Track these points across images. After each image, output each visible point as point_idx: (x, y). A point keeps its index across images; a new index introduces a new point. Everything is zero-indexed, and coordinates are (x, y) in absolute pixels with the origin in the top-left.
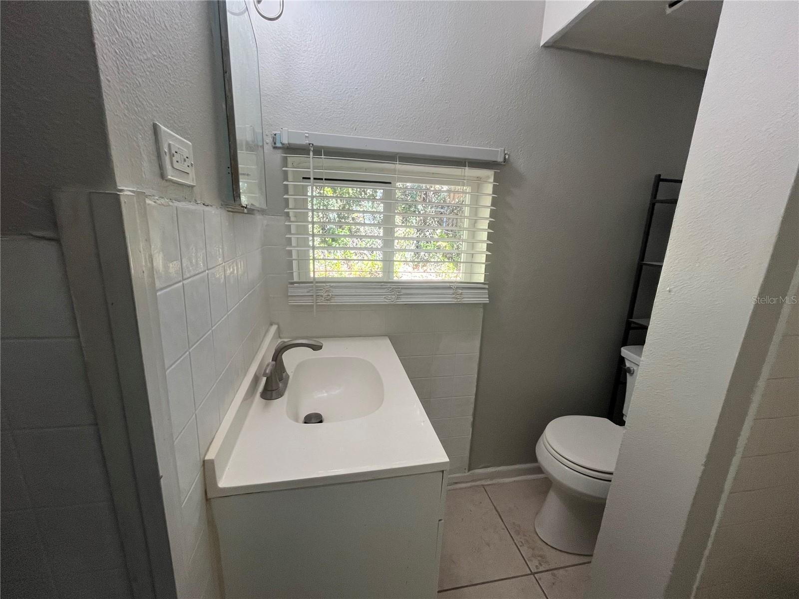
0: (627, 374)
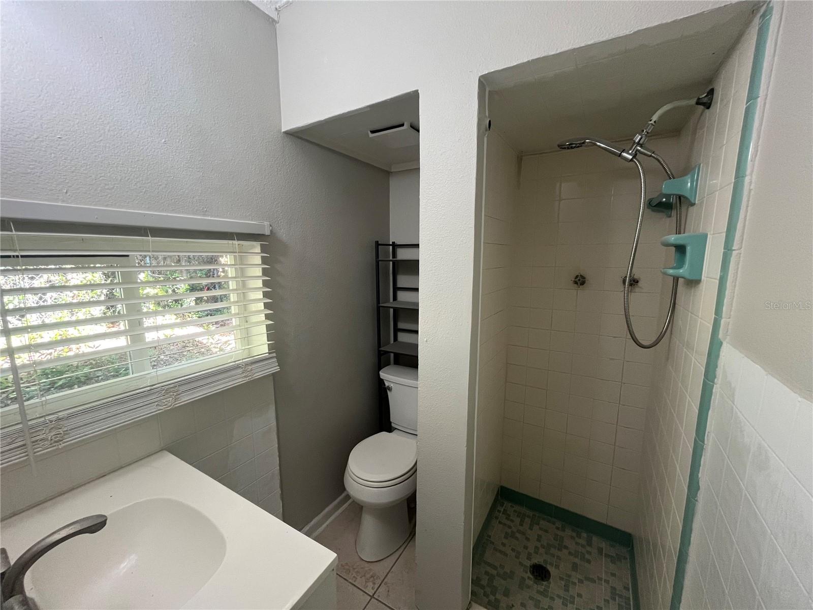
0: (388, 391)
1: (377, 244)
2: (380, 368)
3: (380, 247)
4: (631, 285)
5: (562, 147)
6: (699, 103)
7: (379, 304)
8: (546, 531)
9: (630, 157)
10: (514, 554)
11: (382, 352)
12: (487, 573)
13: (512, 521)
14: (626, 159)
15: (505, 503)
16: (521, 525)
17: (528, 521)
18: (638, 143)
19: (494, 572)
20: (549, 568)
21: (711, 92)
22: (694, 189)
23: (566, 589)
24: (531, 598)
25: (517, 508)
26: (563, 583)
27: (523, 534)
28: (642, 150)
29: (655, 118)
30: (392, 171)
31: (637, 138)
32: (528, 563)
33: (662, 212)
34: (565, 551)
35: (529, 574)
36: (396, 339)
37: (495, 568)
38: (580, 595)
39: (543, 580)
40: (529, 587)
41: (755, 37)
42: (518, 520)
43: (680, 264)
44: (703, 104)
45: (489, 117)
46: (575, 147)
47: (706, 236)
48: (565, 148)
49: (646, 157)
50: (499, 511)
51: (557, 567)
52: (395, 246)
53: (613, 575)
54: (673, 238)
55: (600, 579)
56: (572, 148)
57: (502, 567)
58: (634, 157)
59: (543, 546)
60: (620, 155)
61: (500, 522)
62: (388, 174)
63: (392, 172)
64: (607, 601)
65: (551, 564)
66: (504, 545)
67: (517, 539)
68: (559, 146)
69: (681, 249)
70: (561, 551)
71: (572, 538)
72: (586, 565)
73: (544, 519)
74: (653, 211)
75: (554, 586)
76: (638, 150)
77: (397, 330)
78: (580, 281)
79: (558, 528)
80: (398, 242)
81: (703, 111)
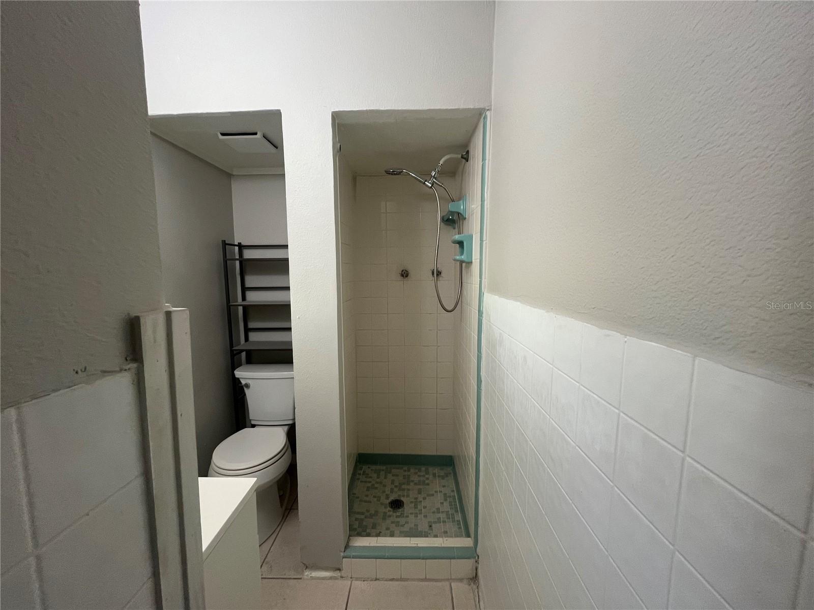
0: (245, 389)
1: (225, 244)
2: (234, 368)
3: (227, 246)
4: (437, 275)
5: (388, 172)
6: (462, 157)
7: (230, 303)
8: (397, 475)
9: (430, 185)
10: (375, 499)
11: (235, 352)
12: (356, 519)
13: (371, 477)
14: (427, 186)
15: (363, 467)
16: (378, 477)
17: (382, 473)
18: (434, 177)
19: (362, 517)
20: (402, 499)
21: (468, 152)
22: (465, 210)
23: (416, 507)
24: (393, 523)
25: (374, 467)
26: (413, 504)
27: (381, 483)
28: (436, 181)
29: (441, 162)
30: (234, 173)
31: (433, 174)
32: (388, 501)
33: (450, 225)
34: (412, 484)
35: (389, 508)
36: (247, 339)
37: (363, 513)
38: (425, 507)
39: (399, 508)
40: (390, 516)
41: (482, 128)
42: (375, 476)
43: (462, 254)
44: (465, 158)
45: (339, 142)
46: (396, 174)
47: (472, 236)
48: (390, 174)
49: (439, 186)
50: (360, 474)
51: (408, 496)
52: (240, 246)
53: (444, 486)
54: (457, 237)
55: (436, 492)
56: (394, 174)
57: (368, 511)
58: (432, 185)
59: (396, 486)
60: (424, 183)
61: (361, 482)
62: (229, 176)
63: (233, 175)
64: (442, 503)
65: (404, 496)
66: (367, 496)
67: (376, 488)
68: (386, 172)
69: (461, 244)
70: (409, 484)
71: (416, 473)
72: (427, 487)
73: (394, 468)
74: (446, 224)
75: (408, 508)
76: (434, 181)
77: (247, 330)
78: (405, 274)
79: (405, 471)
80: (244, 243)
81: (465, 163)
